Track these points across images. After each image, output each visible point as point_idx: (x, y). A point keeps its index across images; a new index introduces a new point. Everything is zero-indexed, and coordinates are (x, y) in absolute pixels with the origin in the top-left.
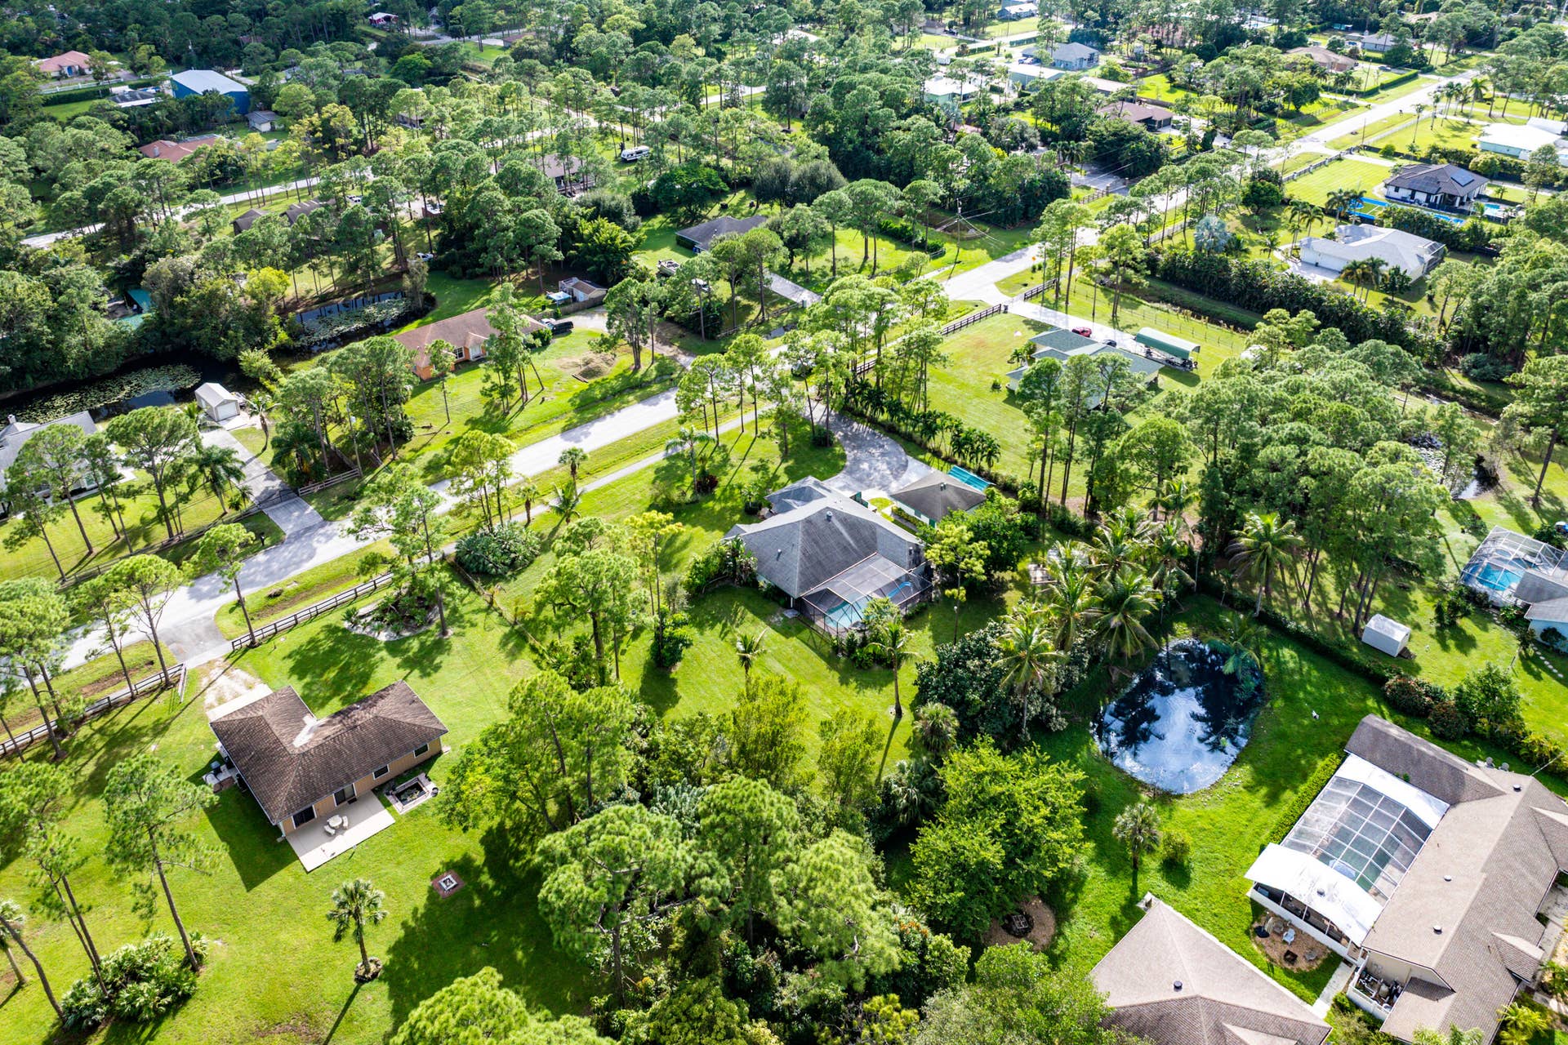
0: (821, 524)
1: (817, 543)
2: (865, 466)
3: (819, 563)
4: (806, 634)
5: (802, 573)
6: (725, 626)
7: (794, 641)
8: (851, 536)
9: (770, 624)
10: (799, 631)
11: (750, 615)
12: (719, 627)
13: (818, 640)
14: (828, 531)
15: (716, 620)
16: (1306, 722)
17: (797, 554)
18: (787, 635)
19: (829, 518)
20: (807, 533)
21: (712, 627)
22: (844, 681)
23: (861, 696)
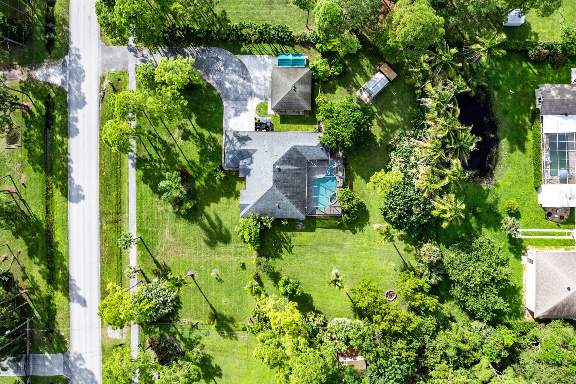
0: (279, 176)
1: (287, 187)
2: (228, 85)
3: (297, 193)
4: (318, 223)
5: (297, 206)
6: (285, 247)
7: (318, 230)
8: (294, 165)
9: (301, 231)
10: (315, 223)
11: (289, 233)
12: (284, 250)
13: (326, 222)
14: (285, 175)
15: (279, 247)
16: (510, 97)
17: (286, 201)
18: (313, 230)
19: (279, 169)
20: (280, 188)
21: (281, 251)
22: (354, 232)
23: (366, 233)
